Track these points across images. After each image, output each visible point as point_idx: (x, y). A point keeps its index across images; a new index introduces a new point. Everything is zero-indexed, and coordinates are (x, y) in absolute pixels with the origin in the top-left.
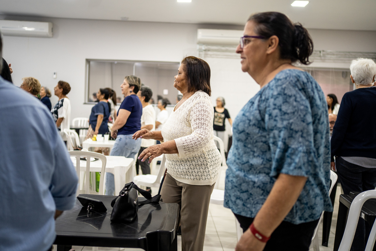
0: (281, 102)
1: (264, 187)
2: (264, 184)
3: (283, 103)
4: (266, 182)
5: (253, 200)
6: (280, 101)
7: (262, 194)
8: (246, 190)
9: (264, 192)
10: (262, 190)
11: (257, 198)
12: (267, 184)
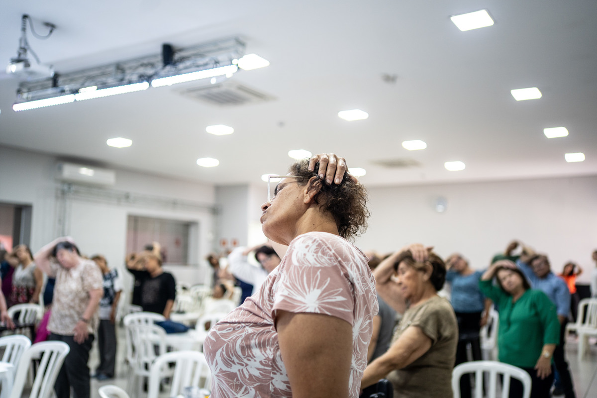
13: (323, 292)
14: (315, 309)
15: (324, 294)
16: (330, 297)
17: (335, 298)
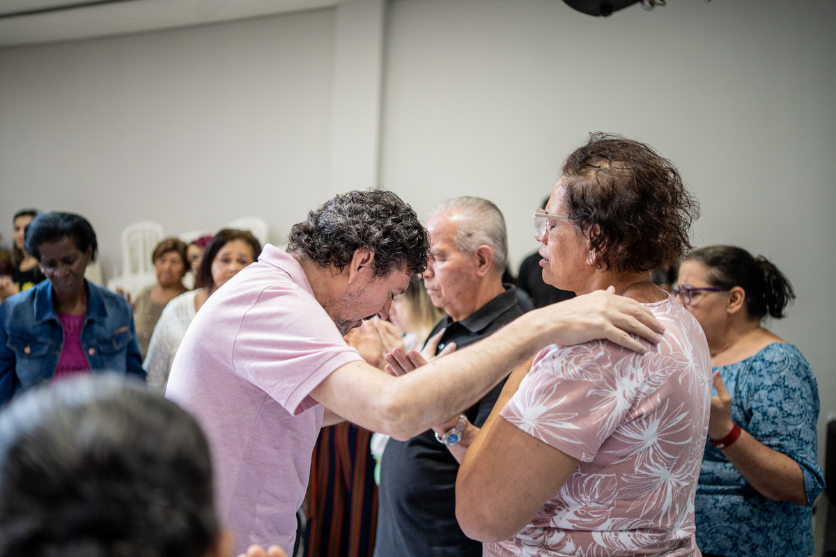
0: (781, 398)
1: (732, 510)
2: (732, 504)
3: (785, 399)
4: (736, 503)
5: (709, 526)
6: (778, 395)
7: (728, 519)
8: (700, 510)
9: (731, 517)
10: (729, 513)
11: (719, 525)
12: (738, 505)
13: (548, 412)
14: (530, 429)
15: (549, 415)
16: (555, 421)
17: (561, 424)
